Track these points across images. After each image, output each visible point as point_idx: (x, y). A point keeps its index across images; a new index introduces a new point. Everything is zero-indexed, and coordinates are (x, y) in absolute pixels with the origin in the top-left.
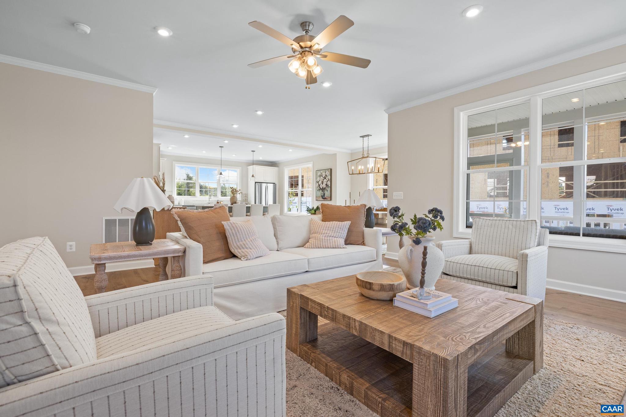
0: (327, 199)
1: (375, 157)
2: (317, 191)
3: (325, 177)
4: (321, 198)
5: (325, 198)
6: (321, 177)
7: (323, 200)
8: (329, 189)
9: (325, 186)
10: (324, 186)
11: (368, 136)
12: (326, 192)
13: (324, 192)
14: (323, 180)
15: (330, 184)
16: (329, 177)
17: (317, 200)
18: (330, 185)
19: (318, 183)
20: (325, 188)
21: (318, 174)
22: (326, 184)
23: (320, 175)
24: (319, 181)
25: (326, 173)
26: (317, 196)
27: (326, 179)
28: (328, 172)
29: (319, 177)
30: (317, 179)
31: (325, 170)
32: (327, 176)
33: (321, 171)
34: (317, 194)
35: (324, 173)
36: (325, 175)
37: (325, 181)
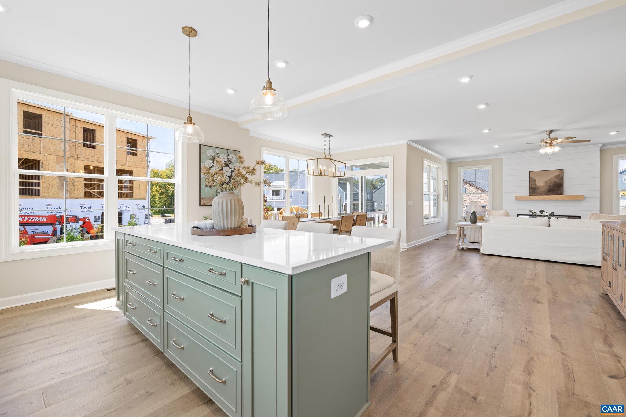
2: (202, 186)
11: (330, 136)
21: (207, 153)
22: (230, 176)
23: (212, 156)
24: (211, 167)
25: (228, 155)
26: (202, 197)
27: (229, 166)
28: (233, 155)
29: (211, 159)
30: (205, 163)
31: (228, 150)
32: (231, 161)
33: (217, 150)
34: (204, 193)
35: (225, 156)
36: (226, 160)
37: (226, 170)
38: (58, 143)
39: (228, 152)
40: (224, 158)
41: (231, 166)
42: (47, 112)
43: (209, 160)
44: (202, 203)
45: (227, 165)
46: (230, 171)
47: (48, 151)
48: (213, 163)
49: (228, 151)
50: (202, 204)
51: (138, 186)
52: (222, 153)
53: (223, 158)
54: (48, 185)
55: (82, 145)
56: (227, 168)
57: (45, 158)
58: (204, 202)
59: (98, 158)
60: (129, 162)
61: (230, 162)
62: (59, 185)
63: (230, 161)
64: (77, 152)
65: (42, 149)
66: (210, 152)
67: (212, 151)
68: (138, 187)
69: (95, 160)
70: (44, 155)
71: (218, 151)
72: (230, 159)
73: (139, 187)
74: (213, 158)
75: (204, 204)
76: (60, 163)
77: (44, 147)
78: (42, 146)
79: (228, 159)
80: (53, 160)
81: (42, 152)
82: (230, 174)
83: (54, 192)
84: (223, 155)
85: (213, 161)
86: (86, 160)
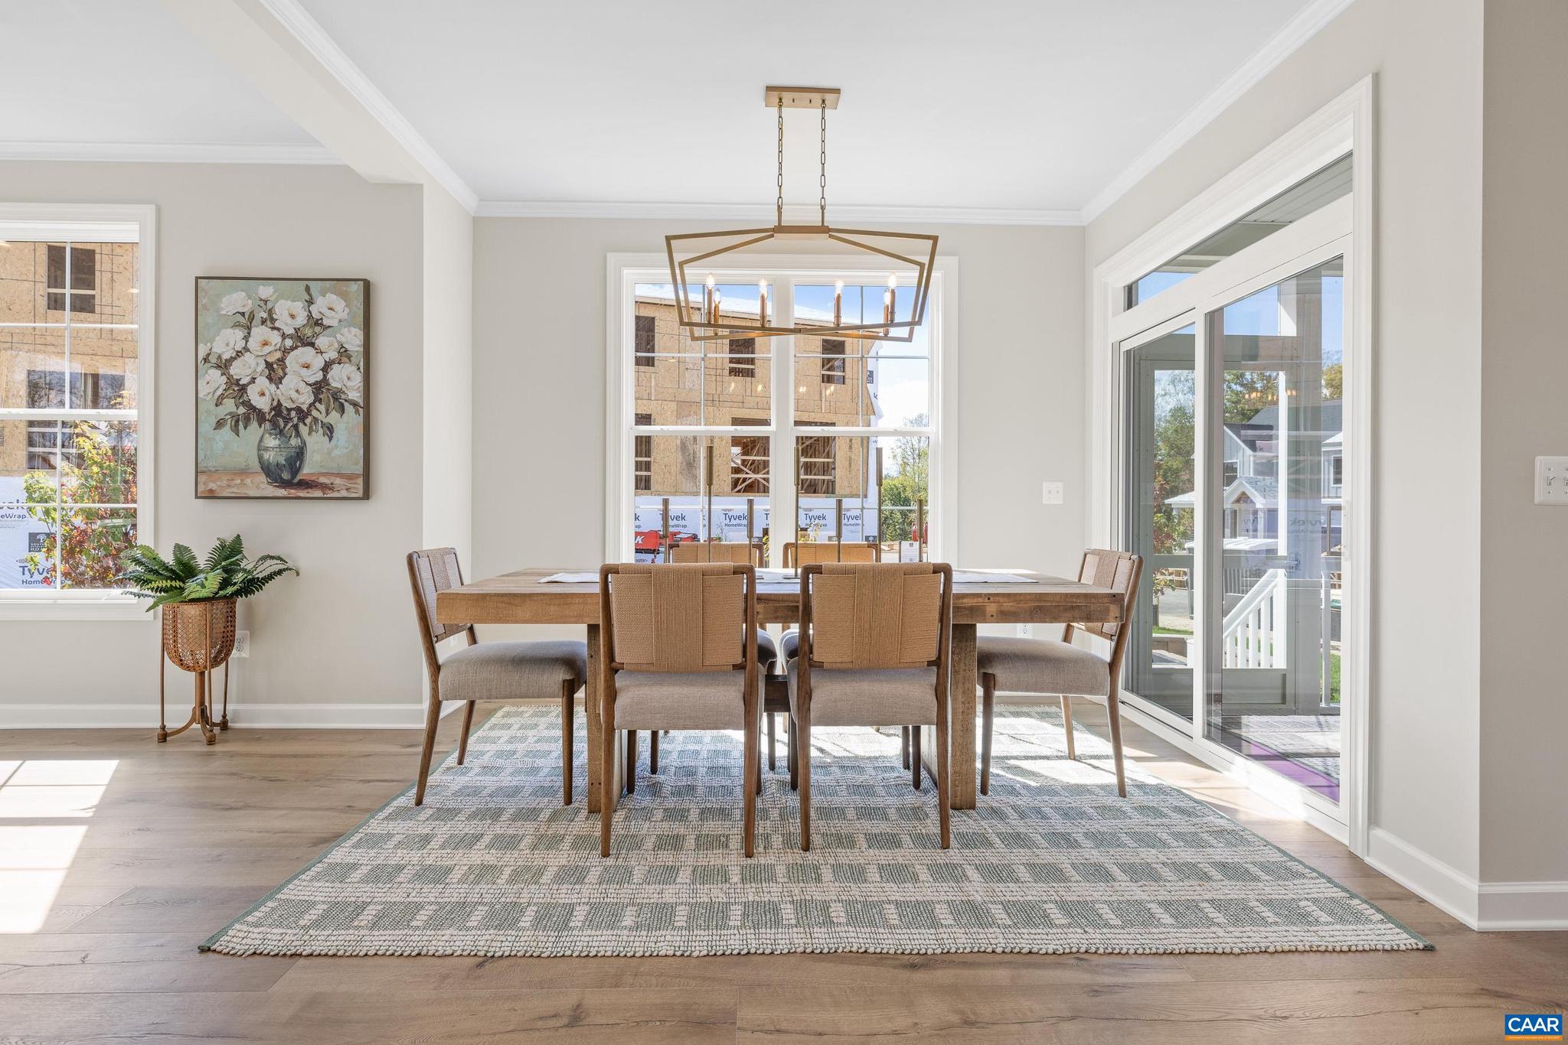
0: (324, 487)
1: (928, 237)
2: (207, 427)
3: (308, 332)
4: (263, 478)
5: (305, 484)
6: (259, 332)
7: (282, 492)
8: (347, 424)
9: (306, 398)
10: (295, 390)
11: (824, 95)
12: (315, 443)
13: (294, 442)
14: (286, 352)
15: (358, 379)
16: (353, 339)
17: (211, 496)
18: (355, 395)
19: (224, 366)
20: (302, 414)
21: (222, 306)
22: (316, 383)
23: (243, 314)
24: (239, 354)
25: (310, 302)
26: (205, 465)
27: (312, 345)
28: (334, 297)
29: (237, 325)
30: (212, 341)
31: (310, 283)
32: (321, 325)
33: (261, 287)
34: (208, 453)
35: (298, 307)
36: (301, 320)
37: (302, 361)
38: (681, 373)
39: (308, 289)
40: (293, 316)
41: (322, 342)
42: (663, 310)
43: (230, 331)
44: (201, 488)
45: (302, 340)
46: (319, 362)
47: (663, 393)
48: (246, 338)
49: (308, 286)
50: (202, 492)
51: (848, 462)
52: (281, 296)
53: (290, 313)
54: (663, 467)
55: (727, 372)
56: (305, 354)
57: (659, 408)
58: (212, 486)
59: (759, 399)
60: (826, 400)
61: (317, 329)
62: (681, 467)
63: (318, 323)
64: (719, 389)
65: (653, 390)
66: (236, 301)
67: (244, 294)
68: (848, 466)
69: (752, 404)
70: (656, 402)
71: (265, 291)
72: (316, 315)
73: (850, 464)
74: (246, 322)
75: (211, 491)
76: (683, 416)
77: (656, 385)
78: (653, 384)
79: (310, 316)
80: (672, 412)
81: (653, 398)
82: (319, 376)
83: (672, 481)
84: (289, 303)
85: (246, 331)
86: (735, 405)
